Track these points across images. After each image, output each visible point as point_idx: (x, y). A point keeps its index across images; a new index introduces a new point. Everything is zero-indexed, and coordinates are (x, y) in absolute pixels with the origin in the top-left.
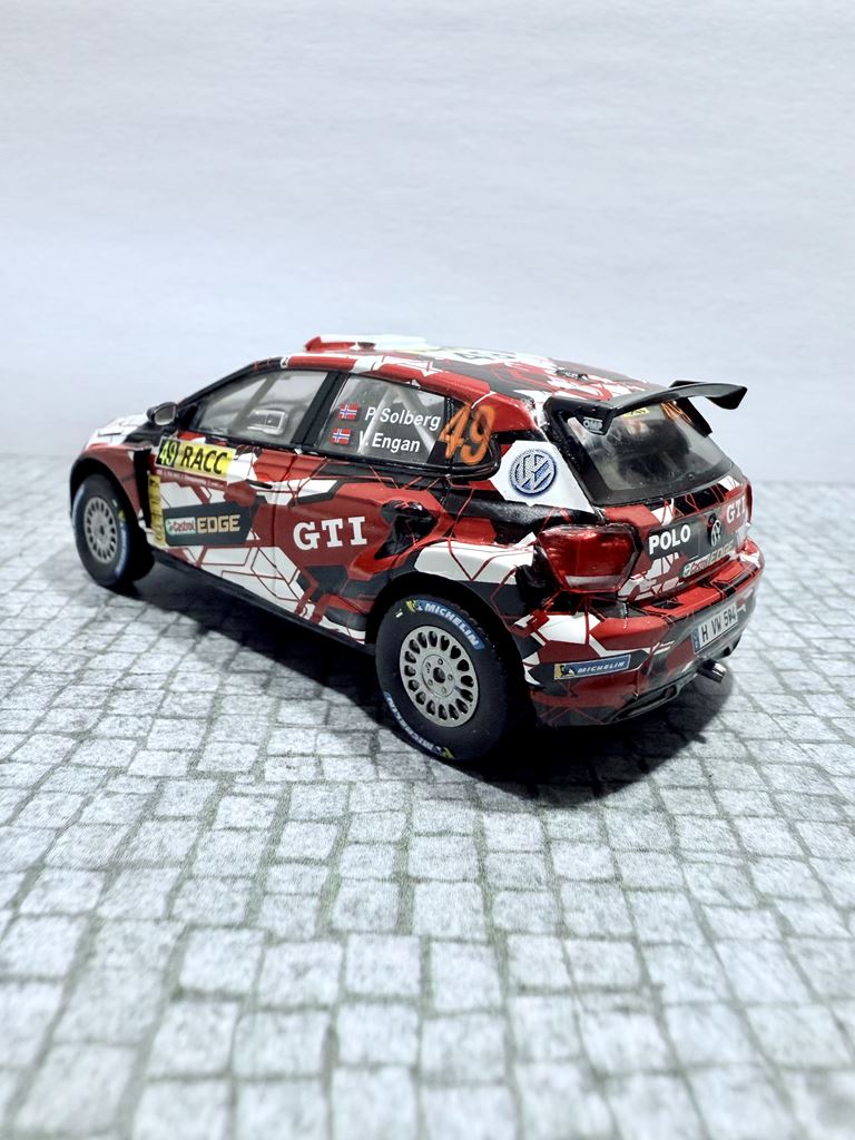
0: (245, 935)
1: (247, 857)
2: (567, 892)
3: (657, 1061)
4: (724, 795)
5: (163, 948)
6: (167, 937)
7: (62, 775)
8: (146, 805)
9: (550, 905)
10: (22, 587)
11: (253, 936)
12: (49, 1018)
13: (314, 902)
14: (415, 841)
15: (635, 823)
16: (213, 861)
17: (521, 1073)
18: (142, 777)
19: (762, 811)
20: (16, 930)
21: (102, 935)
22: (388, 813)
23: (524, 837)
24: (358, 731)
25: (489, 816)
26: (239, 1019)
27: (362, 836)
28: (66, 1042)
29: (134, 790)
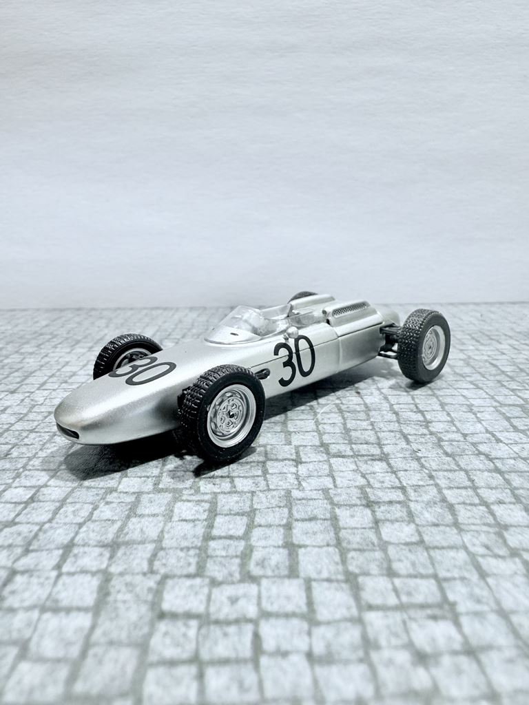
0: (198, 581)
1: (194, 536)
2: (392, 551)
3: (457, 646)
4: (483, 492)
5: (150, 589)
6: (151, 582)
7: (79, 493)
8: (131, 509)
9: (382, 558)
10: (43, 388)
11: (203, 581)
12: (86, 632)
13: (237, 561)
14: (295, 524)
15: (430, 509)
16: (175, 539)
17: (374, 656)
18: (126, 492)
19: (507, 500)
20: (60, 582)
21: (113, 582)
22: (277, 509)
23: (361, 519)
24: (254, 462)
25: (339, 508)
26: (200, 628)
27: (263, 522)
28: (96, 644)
29: (123, 500)
